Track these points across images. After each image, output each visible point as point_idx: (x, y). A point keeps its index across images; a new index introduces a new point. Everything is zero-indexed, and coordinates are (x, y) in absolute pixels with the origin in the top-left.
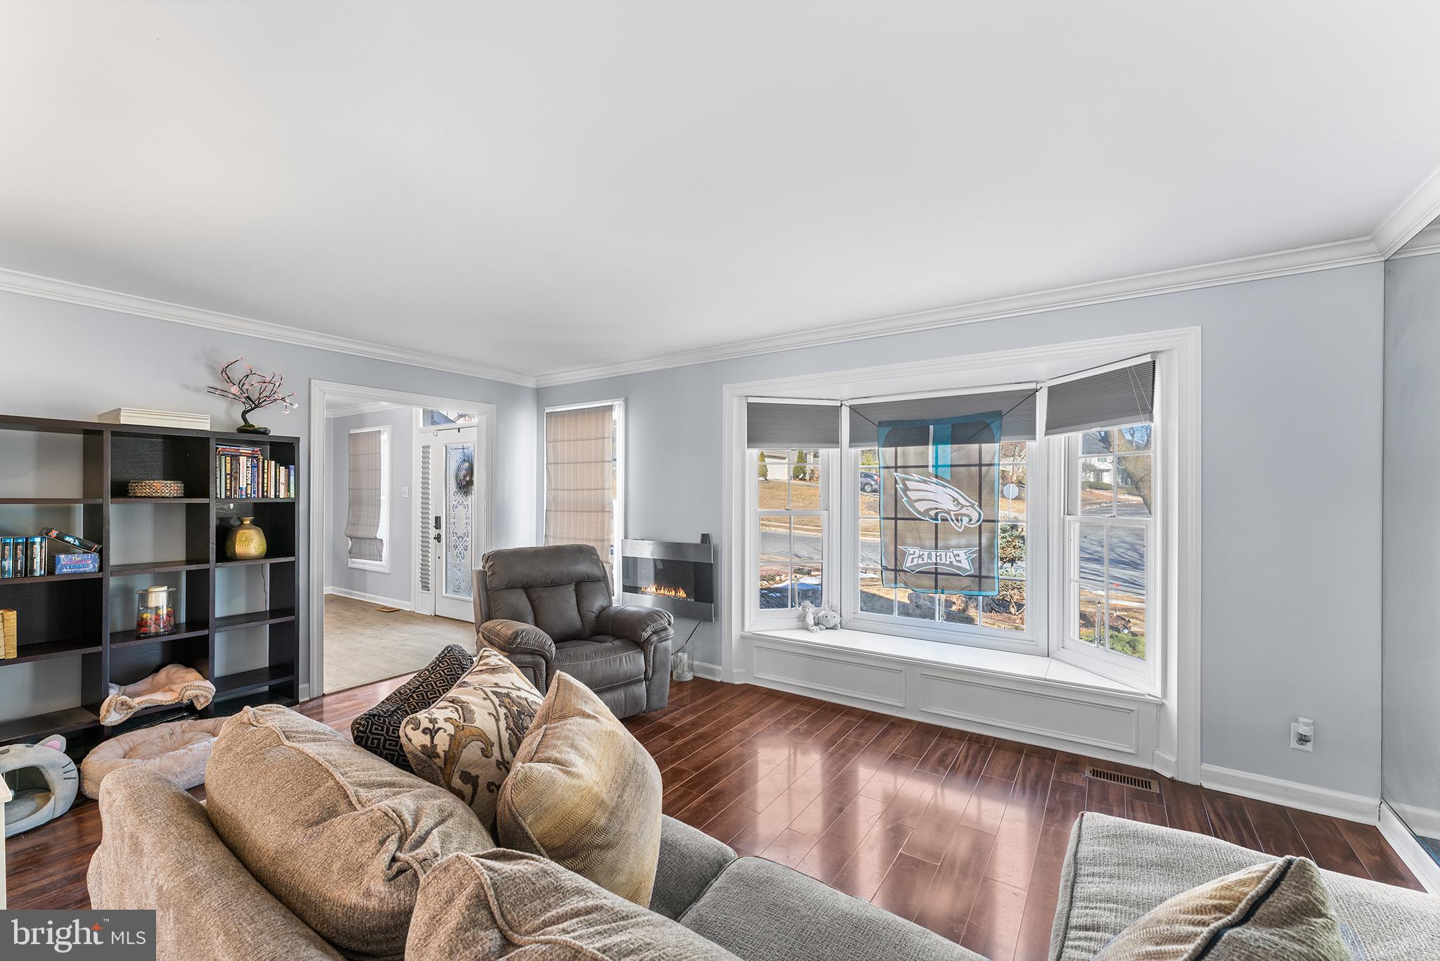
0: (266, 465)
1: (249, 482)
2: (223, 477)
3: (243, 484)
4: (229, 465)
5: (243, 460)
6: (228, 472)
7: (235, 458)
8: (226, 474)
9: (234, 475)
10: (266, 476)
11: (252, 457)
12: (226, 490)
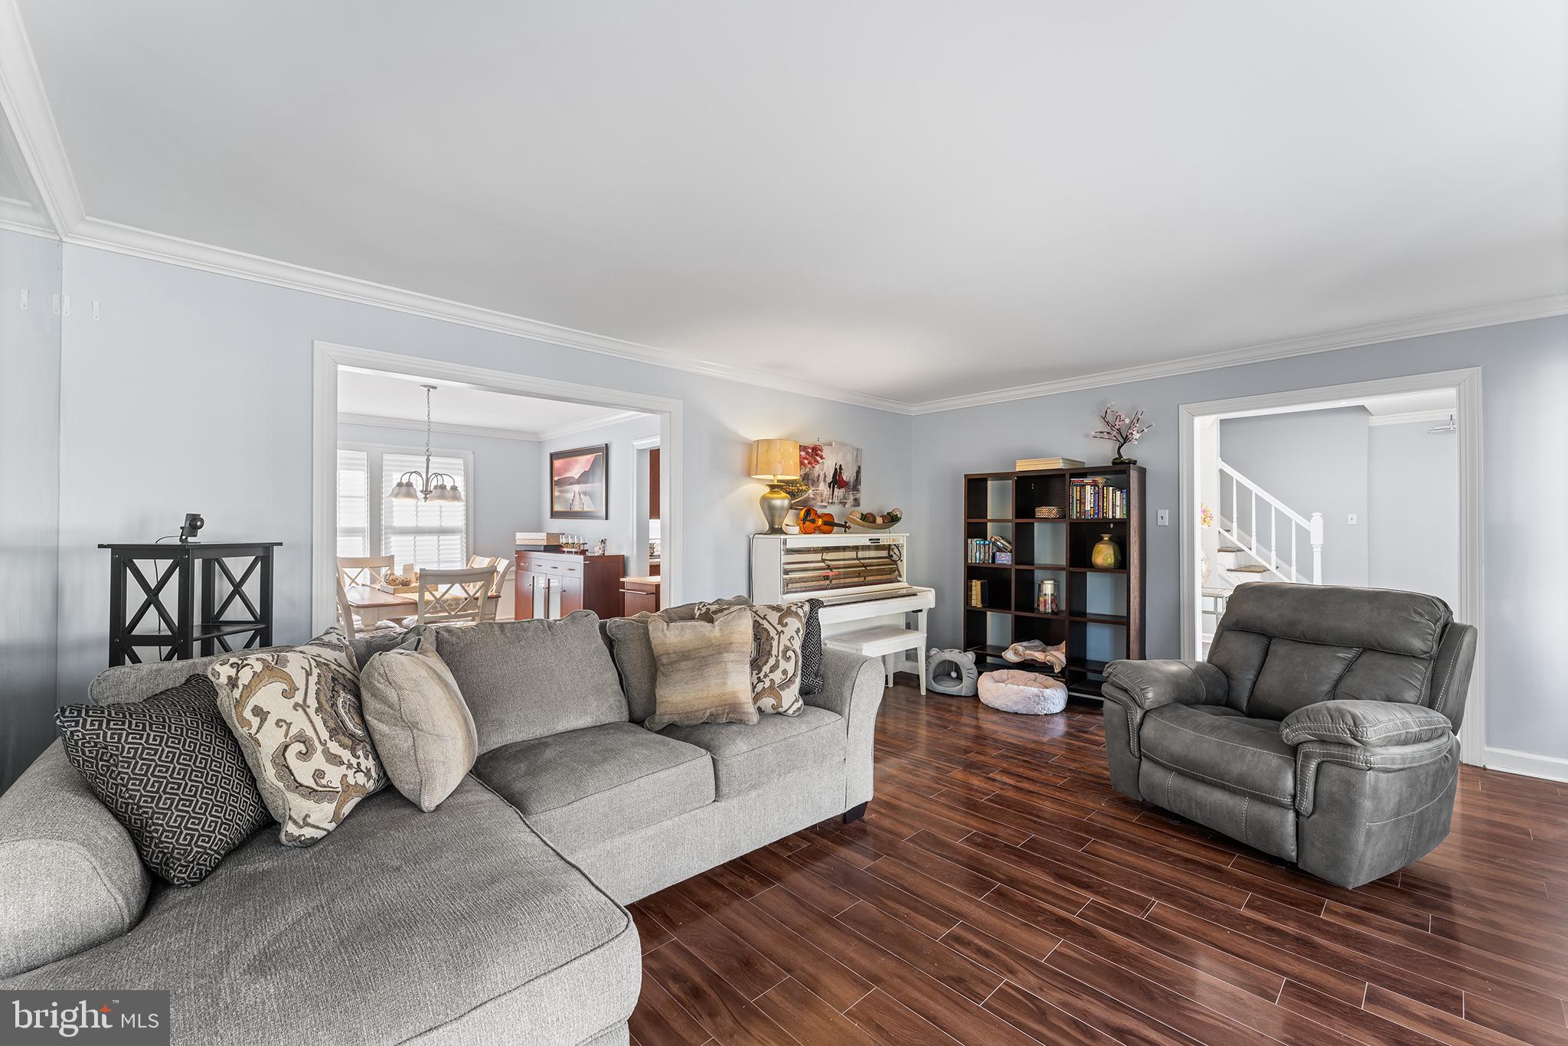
0: (1105, 492)
1: (1092, 506)
2: (1075, 502)
3: (1088, 508)
4: (1078, 493)
5: (1088, 488)
6: (1078, 498)
7: (1083, 486)
8: (1077, 500)
9: (1082, 501)
10: (1105, 500)
11: (1095, 484)
12: (1077, 512)
